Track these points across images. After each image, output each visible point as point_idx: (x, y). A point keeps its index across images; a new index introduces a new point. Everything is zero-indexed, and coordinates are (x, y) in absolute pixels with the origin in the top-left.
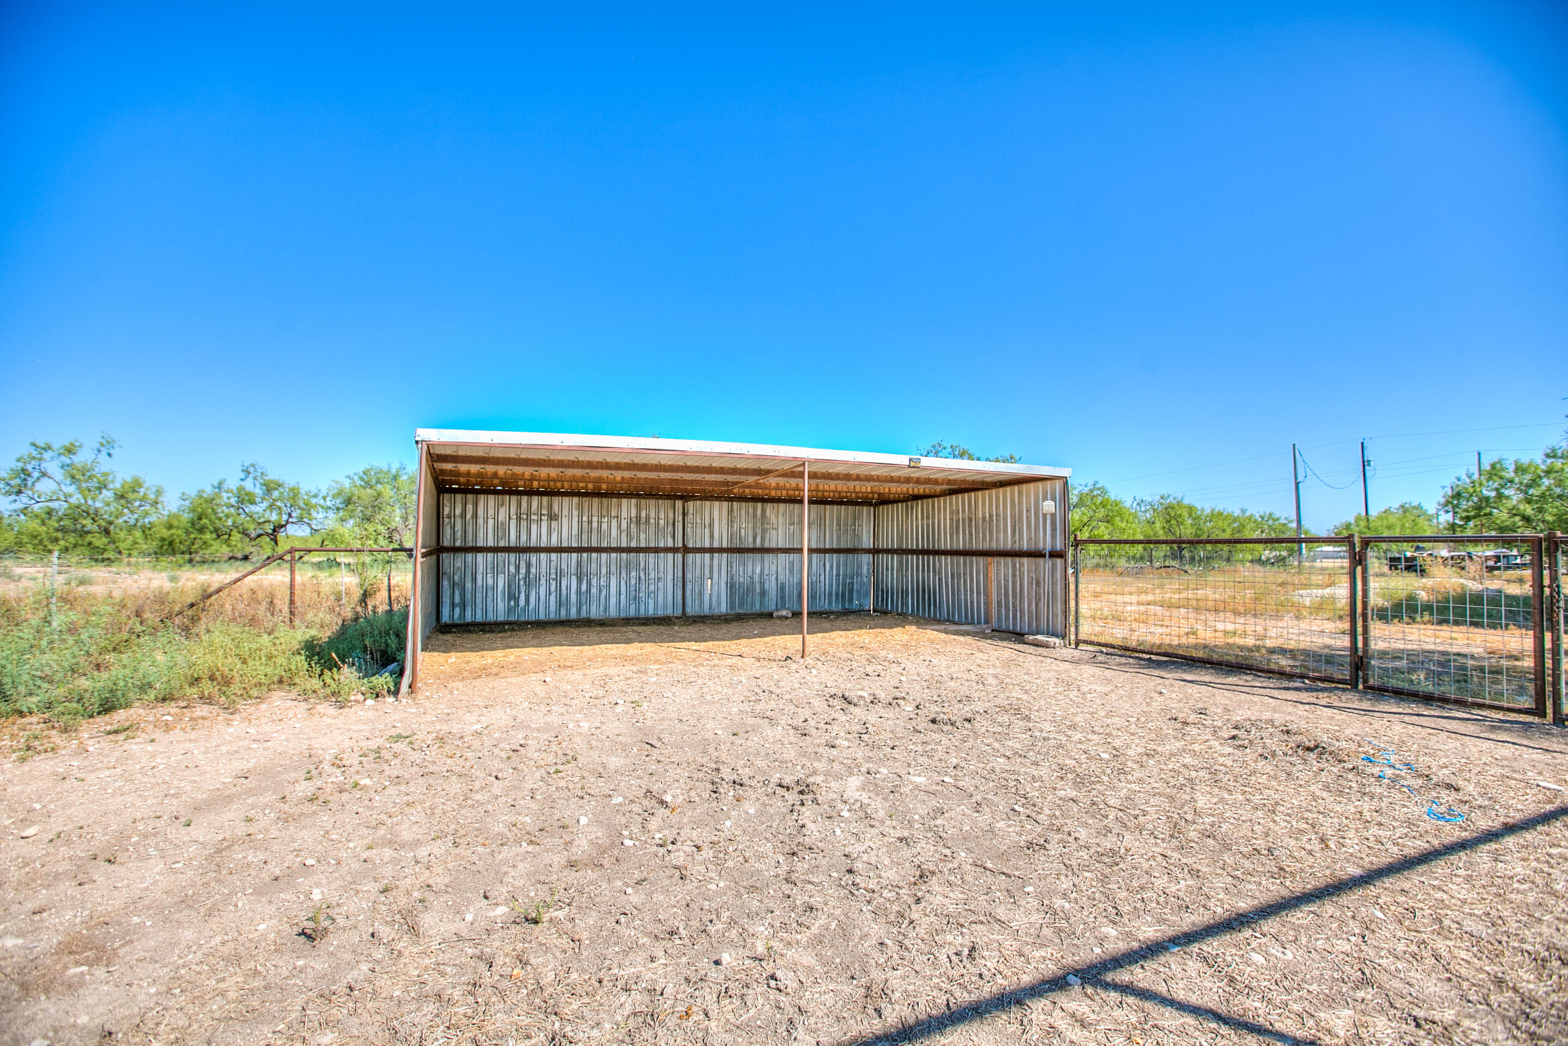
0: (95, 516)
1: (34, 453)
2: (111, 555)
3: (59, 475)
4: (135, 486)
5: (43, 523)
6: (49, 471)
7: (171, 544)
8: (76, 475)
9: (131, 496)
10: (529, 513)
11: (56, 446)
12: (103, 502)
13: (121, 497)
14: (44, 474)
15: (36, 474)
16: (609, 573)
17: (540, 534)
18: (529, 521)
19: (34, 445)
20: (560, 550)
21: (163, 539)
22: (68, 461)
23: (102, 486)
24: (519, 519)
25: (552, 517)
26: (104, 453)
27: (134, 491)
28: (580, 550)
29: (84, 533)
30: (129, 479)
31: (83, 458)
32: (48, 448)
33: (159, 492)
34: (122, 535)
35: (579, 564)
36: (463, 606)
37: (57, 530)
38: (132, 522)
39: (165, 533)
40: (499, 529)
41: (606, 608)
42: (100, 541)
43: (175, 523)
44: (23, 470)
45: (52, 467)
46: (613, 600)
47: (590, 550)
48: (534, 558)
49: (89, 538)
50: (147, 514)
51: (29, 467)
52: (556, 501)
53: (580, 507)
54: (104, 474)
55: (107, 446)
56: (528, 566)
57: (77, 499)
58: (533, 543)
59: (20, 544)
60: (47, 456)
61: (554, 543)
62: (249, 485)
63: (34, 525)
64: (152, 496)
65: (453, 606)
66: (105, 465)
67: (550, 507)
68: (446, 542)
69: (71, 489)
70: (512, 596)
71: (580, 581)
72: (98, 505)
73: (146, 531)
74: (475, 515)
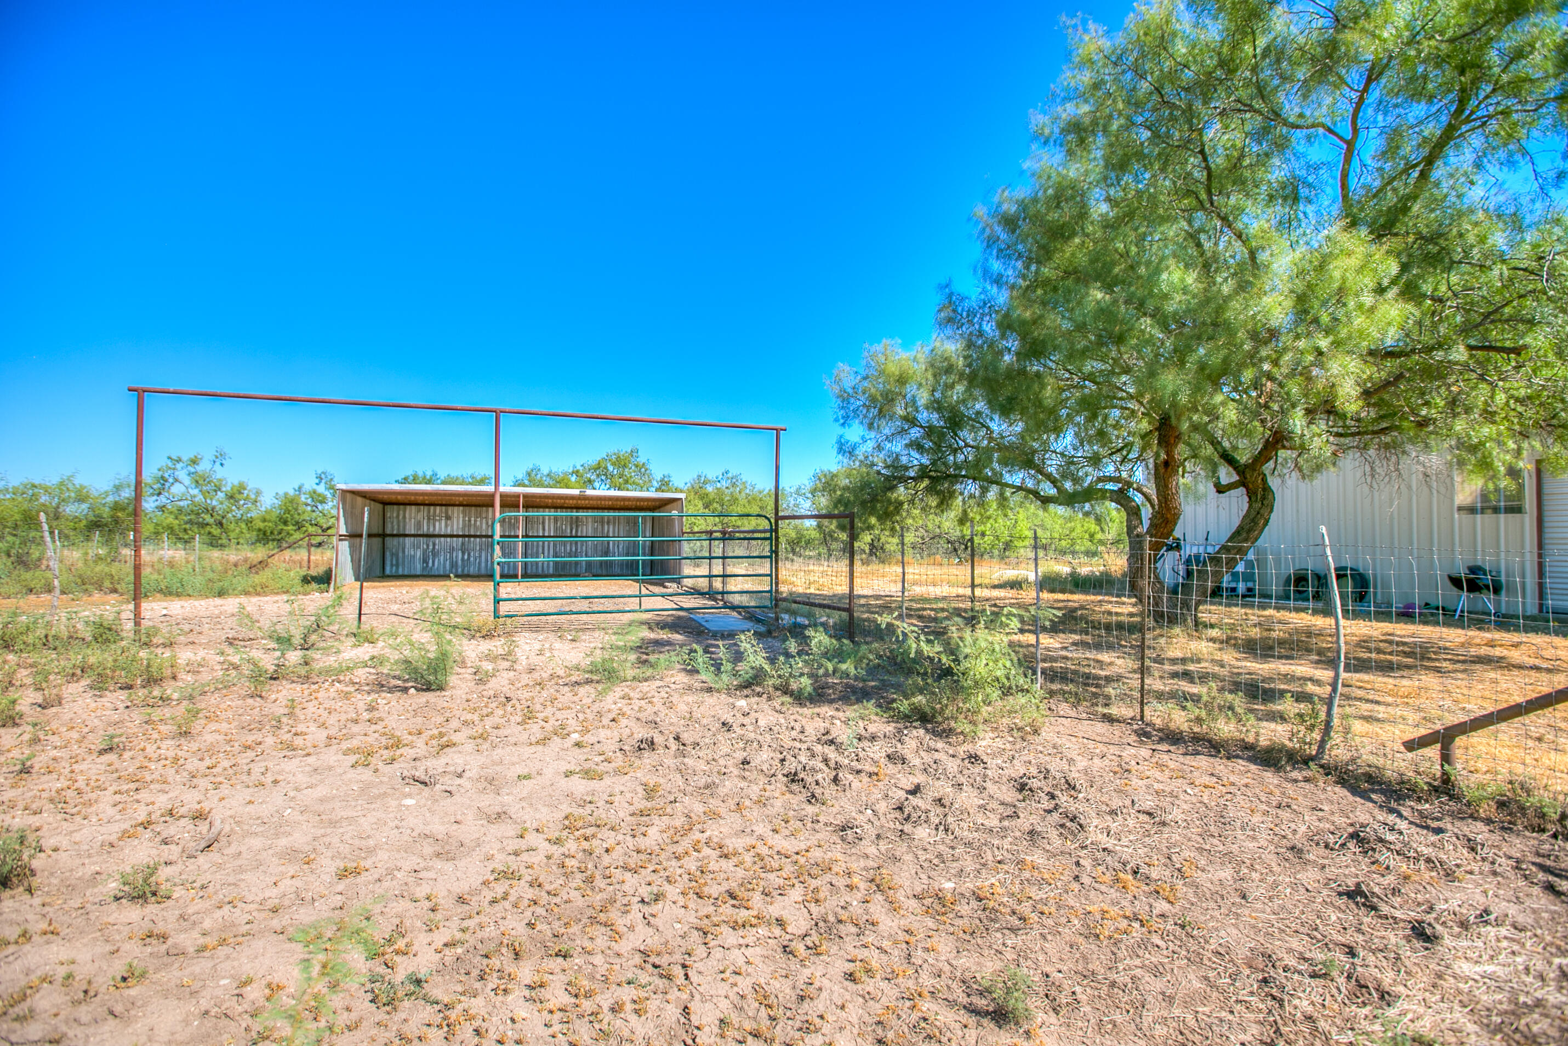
0: (211, 511)
1: (170, 464)
2: (224, 541)
3: (187, 481)
4: (241, 488)
5: (176, 518)
6: (180, 478)
7: (265, 533)
8: (199, 481)
9: (238, 496)
10: (435, 515)
11: (185, 458)
12: (217, 501)
13: (231, 497)
14: (176, 480)
15: (171, 480)
16: (481, 549)
17: (440, 527)
18: (435, 520)
19: (169, 458)
20: (452, 536)
21: (260, 530)
22: (193, 470)
23: (218, 489)
24: (429, 519)
25: (448, 518)
26: (218, 464)
27: (240, 493)
28: (463, 536)
29: (204, 525)
30: (236, 483)
31: (204, 467)
32: (179, 460)
33: (258, 493)
34: (232, 526)
35: (463, 544)
36: (397, 566)
37: (186, 523)
38: (239, 516)
39: (262, 525)
40: (419, 525)
41: (479, 568)
42: (216, 531)
43: (268, 517)
44: (162, 477)
45: (182, 475)
46: (483, 565)
47: (470, 536)
48: (437, 540)
49: (208, 528)
50: (249, 510)
51: (166, 475)
52: (450, 508)
53: (464, 512)
54: (220, 480)
55: (220, 458)
56: (434, 545)
57: (200, 498)
58: (437, 532)
59: (157, 533)
60: (179, 466)
61: (449, 532)
62: (321, 489)
63: (171, 520)
64: (253, 496)
65: (392, 565)
66: (220, 473)
67: (447, 512)
68: (388, 531)
69: (195, 492)
70: (425, 561)
71: (463, 553)
72: (214, 503)
73: (249, 522)
74: (404, 517)
